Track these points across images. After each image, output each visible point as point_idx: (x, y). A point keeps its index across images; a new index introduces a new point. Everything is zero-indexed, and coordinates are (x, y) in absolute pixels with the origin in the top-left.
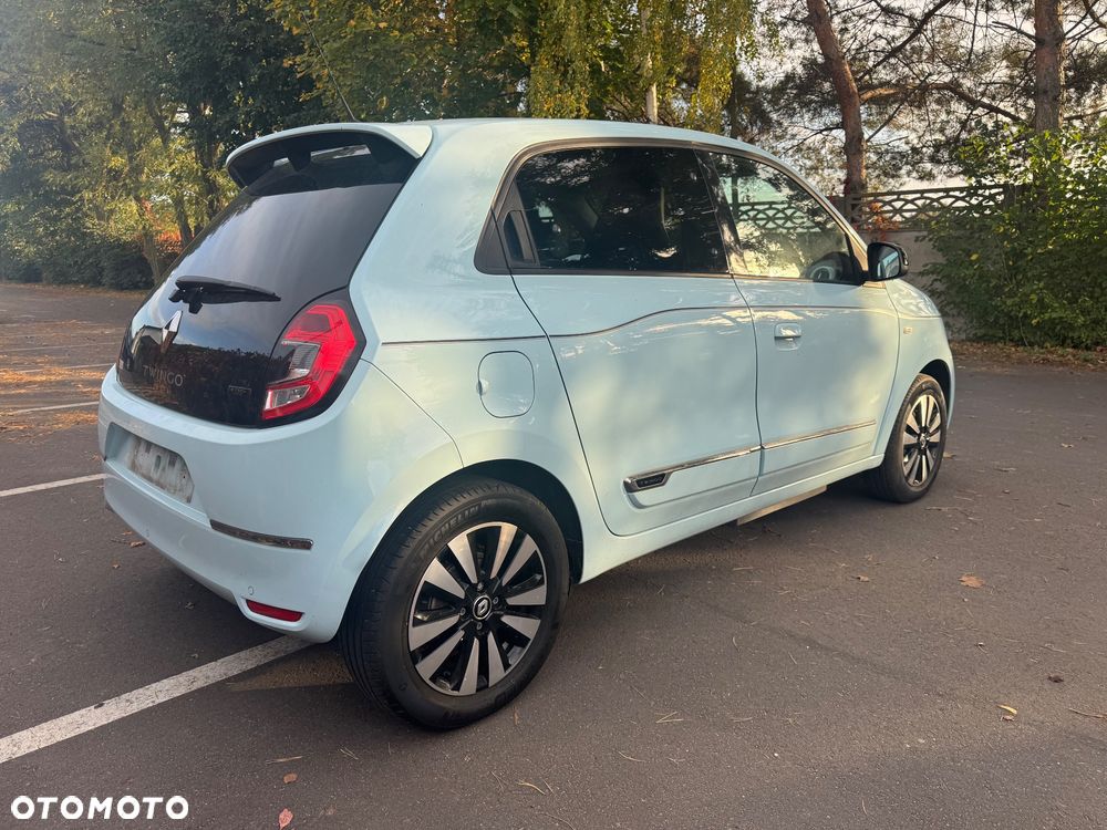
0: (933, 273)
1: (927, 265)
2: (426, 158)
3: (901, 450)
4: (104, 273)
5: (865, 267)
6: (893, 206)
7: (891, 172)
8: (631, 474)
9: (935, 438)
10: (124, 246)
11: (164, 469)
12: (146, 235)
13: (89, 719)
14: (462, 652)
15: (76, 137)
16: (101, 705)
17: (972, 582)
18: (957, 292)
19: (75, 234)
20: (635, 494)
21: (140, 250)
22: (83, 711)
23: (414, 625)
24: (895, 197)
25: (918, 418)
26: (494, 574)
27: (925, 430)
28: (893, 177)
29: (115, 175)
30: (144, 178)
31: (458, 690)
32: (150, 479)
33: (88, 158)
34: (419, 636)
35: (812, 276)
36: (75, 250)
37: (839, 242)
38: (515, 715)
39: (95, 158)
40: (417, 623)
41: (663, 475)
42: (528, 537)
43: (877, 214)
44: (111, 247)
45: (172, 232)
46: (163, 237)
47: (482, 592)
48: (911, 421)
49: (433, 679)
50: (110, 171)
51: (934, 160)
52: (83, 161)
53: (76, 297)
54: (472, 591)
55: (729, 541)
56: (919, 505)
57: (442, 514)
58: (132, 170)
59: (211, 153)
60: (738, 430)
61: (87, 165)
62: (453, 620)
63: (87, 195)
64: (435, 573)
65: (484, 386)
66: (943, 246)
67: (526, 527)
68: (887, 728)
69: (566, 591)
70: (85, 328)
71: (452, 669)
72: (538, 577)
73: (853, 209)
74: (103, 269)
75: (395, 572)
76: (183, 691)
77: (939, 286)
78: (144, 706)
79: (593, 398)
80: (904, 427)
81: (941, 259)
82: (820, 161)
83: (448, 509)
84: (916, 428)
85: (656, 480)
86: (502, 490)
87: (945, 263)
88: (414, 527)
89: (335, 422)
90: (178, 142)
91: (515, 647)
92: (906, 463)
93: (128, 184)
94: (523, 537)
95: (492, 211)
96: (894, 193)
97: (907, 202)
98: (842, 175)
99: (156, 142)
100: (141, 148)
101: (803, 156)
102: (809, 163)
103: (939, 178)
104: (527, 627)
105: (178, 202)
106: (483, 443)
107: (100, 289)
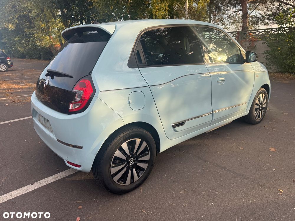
0: (267, 53)
1: (265, 51)
2: (114, 34)
3: (254, 110)
4: (41, 56)
5: (245, 58)
6: (256, 34)
7: (256, 23)
8: (174, 123)
9: (264, 106)
10: (46, 48)
11: (46, 122)
12: (51, 45)
13: (30, 188)
14: (126, 174)
15: (32, 19)
16: (33, 184)
17: (272, 150)
18: (274, 59)
19: (33, 46)
20: (175, 128)
21: (50, 50)
22: (28, 186)
23: (112, 168)
24: (257, 31)
25: (259, 101)
26: (135, 152)
27: (261, 104)
28: (256, 24)
29: (43, 29)
30: (50, 30)
31: (125, 184)
32: (43, 125)
33: (36, 25)
34: (113, 170)
35: (229, 62)
36: (34, 50)
37: (237, 51)
38: (141, 189)
39: (38, 25)
40: (113, 167)
41: (183, 122)
42: (144, 142)
43: (251, 36)
44: (43, 49)
45: (58, 44)
46: (56, 46)
47: (131, 157)
48: (257, 102)
49: (118, 181)
50: (42, 28)
51: (268, 19)
52: (35, 26)
53: (35, 62)
54: (128, 157)
55: (204, 136)
56: (259, 125)
57: (119, 138)
58: (47, 28)
59: (67, 23)
60: (206, 108)
61: (36, 26)
62: (123, 166)
63: (36, 35)
64: (118, 153)
65: (130, 101)
66: (270, 46)
67: (143, 139)
68: (245, 196)
69: (155, 155)
70: (36, 72)
71: (124, 178)
72: (147, 152)
73: (244, 35)
74: (41, 55)
75: (106, 154)
76: (54, 180)
77: (269, 57)
78: (44, 185)
79: (162, 103)
80: (255, 103)
81: (269, 49)
82: (235, 20)
83: (121, 136)
84: (259, 103)
85: (182, 124)
86: (136, 130)
87: (270, 50)
88: (111, 141)
89: (88, 114)
90: (59, 20)
91: (141, 171)
92: (255, 114)
93: (46, 32)
94: (143, 142)
95: (133, 49)
96: (256, 30)
97: (260, 32)
98: (241, 24)
99: (53, 20)
100: (49, 22)
101: (230, 19)
102: (232, 21)
103: (270, 24)
104: (144, 166)
105: (59, 36)
106: (130, 118)
107: (41, 60)
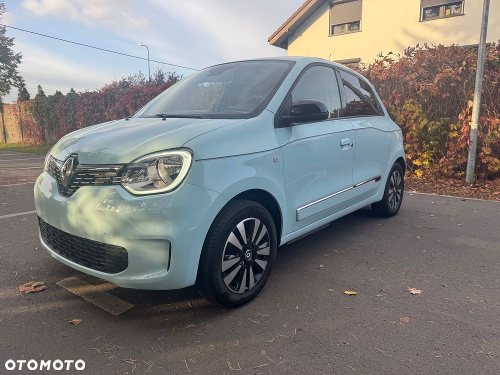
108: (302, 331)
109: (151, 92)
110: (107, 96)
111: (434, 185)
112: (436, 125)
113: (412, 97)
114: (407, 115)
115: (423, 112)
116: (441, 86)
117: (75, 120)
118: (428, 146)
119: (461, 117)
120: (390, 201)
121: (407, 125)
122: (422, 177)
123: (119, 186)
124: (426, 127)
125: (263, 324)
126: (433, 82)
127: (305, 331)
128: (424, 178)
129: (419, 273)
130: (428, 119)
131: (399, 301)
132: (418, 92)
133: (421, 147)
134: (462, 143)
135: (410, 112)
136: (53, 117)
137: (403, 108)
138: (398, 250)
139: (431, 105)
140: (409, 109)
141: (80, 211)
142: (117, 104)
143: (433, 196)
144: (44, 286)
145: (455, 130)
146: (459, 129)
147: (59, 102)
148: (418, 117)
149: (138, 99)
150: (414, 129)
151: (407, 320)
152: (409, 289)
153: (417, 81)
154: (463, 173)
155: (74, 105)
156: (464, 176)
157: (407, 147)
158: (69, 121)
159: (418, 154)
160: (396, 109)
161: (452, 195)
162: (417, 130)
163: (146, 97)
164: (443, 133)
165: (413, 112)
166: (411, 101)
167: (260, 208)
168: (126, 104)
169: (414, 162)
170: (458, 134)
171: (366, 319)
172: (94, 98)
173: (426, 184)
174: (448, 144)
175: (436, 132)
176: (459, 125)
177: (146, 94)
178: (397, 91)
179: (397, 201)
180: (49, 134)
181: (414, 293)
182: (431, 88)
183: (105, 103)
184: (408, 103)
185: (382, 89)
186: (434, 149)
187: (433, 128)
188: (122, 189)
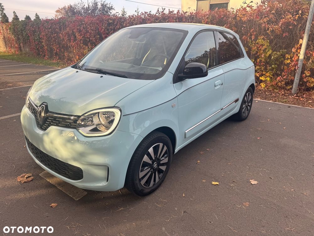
108: (186, 212)
109: (90, 22)
110: (60, 23)
111: (272, 94)
112: (277, 54)
113: (263, 35)
114: (259, 47)
115: (269, 45)
116: (283, 28)
117: (40, 38)
118: (270, 68)
119: (294, 50)
120: (243, 111)
121: (258, 54)
122: (265, 88)
123: (75, 130)
124: (270, 56)
125: (164, 207)
126: (277, 24)
127: (188, 213)
128: (266, 89)
129: (257, 167)
130: (272, 50)
131: (244, 190)
132: (268, 32)
133: (266, 69)
134: (292, 67)
135: (261, 45)
136: (25, 35)
137: (257, 42)
138: (246, 148)
139: (276, 40)
140: (261, 43)
141: (52, 142)
142: (68, 29)
143: (271, 103)
144: (32, 177)
145: (289, 59)
146: (291, 58)
147: (28, 25)
148: (266, 49)
149: (81, 26)
150: (263, 57)
151: (247, 204)
152: (251, 181)
153: (268, 24)
154: (291, 87)
155: (39, 28)
156: (291, 89)
157: (257, 68)
158: (36, 38)
159: (264, 73)
160: (252, 42)
161: (282, 102)
162: (264, 57)
163: (87, 25)
164: (281, 60)
165: (262, 45)
166: (263, 37)
167: (163, 137)
168: (74, 29)
169: (261, 78)
170: (290, 61)
171: (223, 204)
172: (52, 24)
173: (267, 93)
174: (283, 68)
175: (277, 59)
176: (292, 55)
177: (87, 23)
178: (254, 30)
179: (248, 111)
180: (24, 47)
181: (253, 184)
182: (277, 29)
183: (59, 27)
184: (260, 39)
185: (244, 28)
186: (274, 70)
187: (275, 56)
188: (78, 132)
